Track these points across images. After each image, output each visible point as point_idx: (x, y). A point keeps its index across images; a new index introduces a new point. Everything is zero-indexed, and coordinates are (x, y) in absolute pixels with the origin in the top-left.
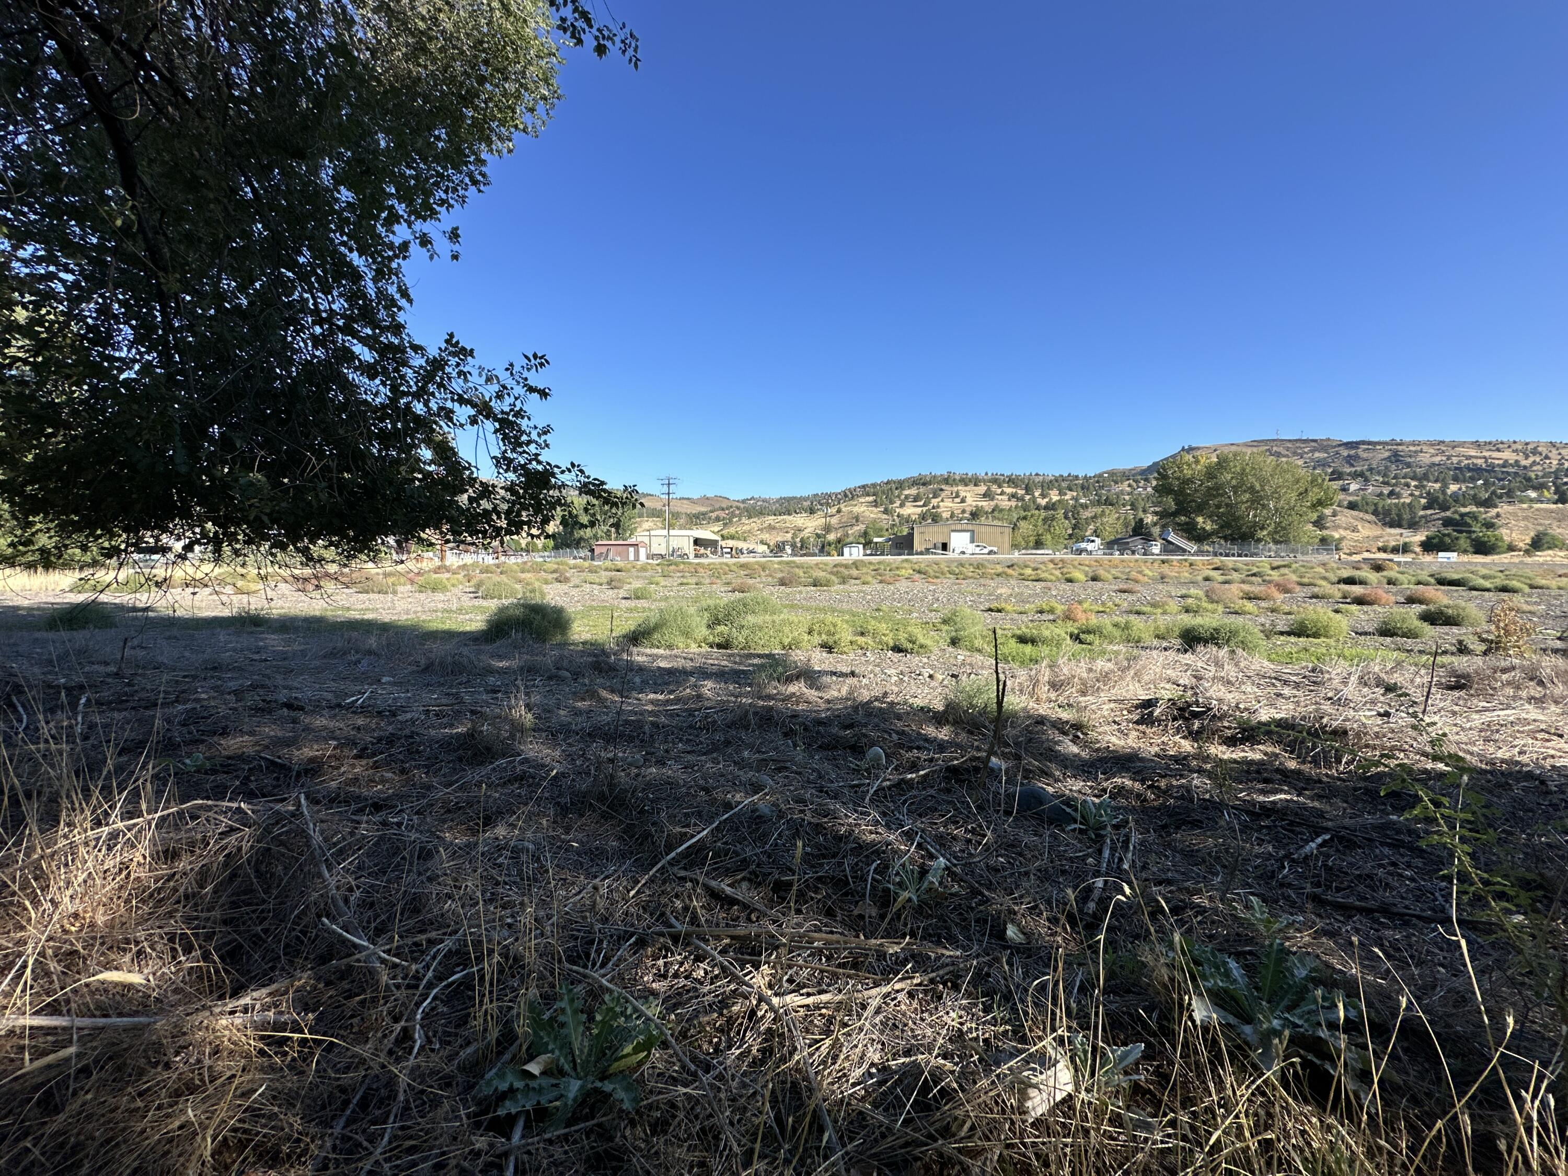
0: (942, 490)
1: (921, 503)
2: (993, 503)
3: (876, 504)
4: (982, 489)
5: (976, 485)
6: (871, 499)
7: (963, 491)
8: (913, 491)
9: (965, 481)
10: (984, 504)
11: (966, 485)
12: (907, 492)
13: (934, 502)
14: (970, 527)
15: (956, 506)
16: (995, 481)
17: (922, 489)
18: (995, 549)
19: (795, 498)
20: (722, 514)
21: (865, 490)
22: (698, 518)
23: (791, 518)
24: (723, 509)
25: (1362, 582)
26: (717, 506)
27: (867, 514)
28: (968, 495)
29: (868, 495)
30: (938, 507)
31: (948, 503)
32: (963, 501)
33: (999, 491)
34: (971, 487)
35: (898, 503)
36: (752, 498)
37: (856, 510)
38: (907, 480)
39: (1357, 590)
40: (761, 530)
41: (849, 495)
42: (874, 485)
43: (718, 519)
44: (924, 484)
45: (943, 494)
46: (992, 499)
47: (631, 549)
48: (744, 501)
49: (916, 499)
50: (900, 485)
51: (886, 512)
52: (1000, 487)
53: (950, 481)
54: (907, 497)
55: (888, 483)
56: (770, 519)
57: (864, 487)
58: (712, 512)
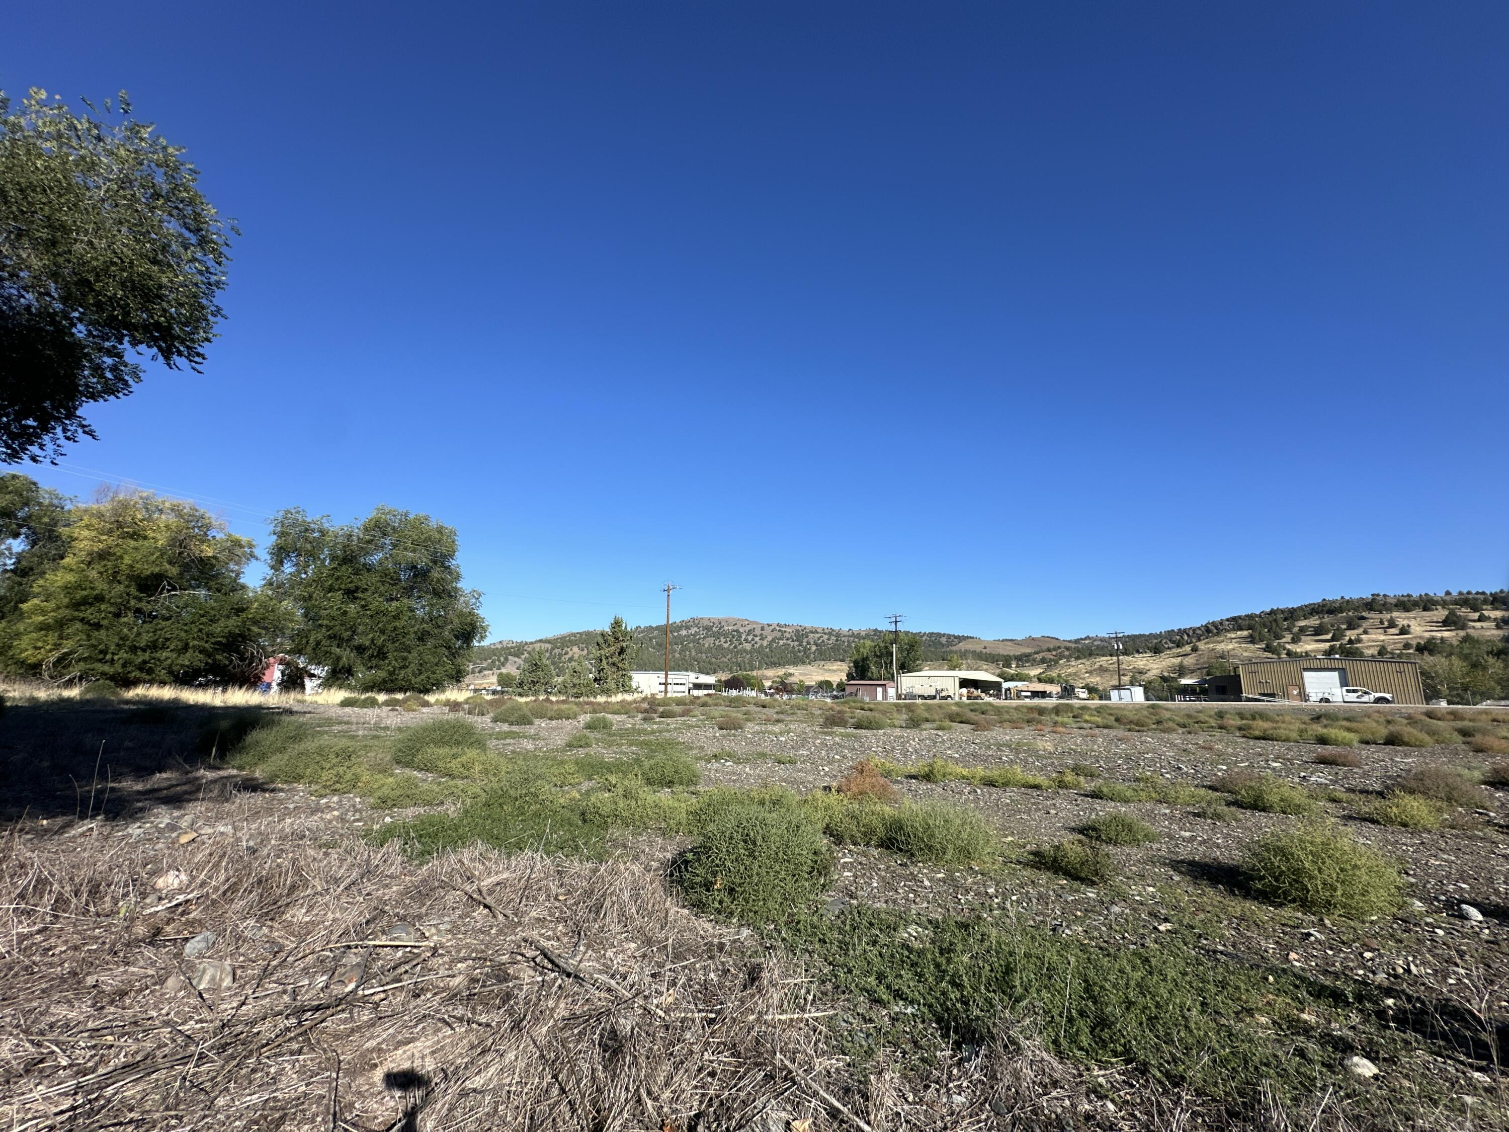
0: (1363, 618)
1: (1329, 637)
2: (1462, 633)
3: (1252, 640)
4: (1441, 614)
5: (1425, 609)
6: (1245, 633)
7: (1401, 619)
8: (1314, 621)
9: (1405, 605)
10: (1446, 634)
11: (1407, 610)
12: (1302, 623)
13: (1351, 634)
14: (1337, 664)
15: (1391, 639)
16: (1466, 601)
17: (1327, 619)
18: (1388, 696)
19: (1143, 635)
20: (1048, 656)
21: (1236, 623)
22: (1020, 660)
23: (1129, 658)
24: (1049, 650)
25: (1335, 743)
26: (1045, 648)
27: (1238, 652)
28: (1413, 623)
29: (1241, 629)
30: (1359, 641)
31: (1378, 636)
32: (1404, 631)
33: (1476, 615)
34: (1417, 612)
35: (1288, 637)
36: (1087, 638)
37: (1221, 647)
38: (1301, 608)
39: (1328, 750)
40: (1090, 672)
41: (1212, 630)
42: (1251, 617)
43: (1043, 661)
44: (1331, 612)
45: (1365, 624)
46: (1463, 628)
47: (879, 690)
48: (1077, 641)
49: (1318, 631)
50: (1291, 615)
51: (1268, 649)
52: (1475, 610)
53: (1376, 607)
54: (1302, 630)
55: (1272, 612)
56: (1103, 661)
57: (1234, 619)
58: (1037, 653)
